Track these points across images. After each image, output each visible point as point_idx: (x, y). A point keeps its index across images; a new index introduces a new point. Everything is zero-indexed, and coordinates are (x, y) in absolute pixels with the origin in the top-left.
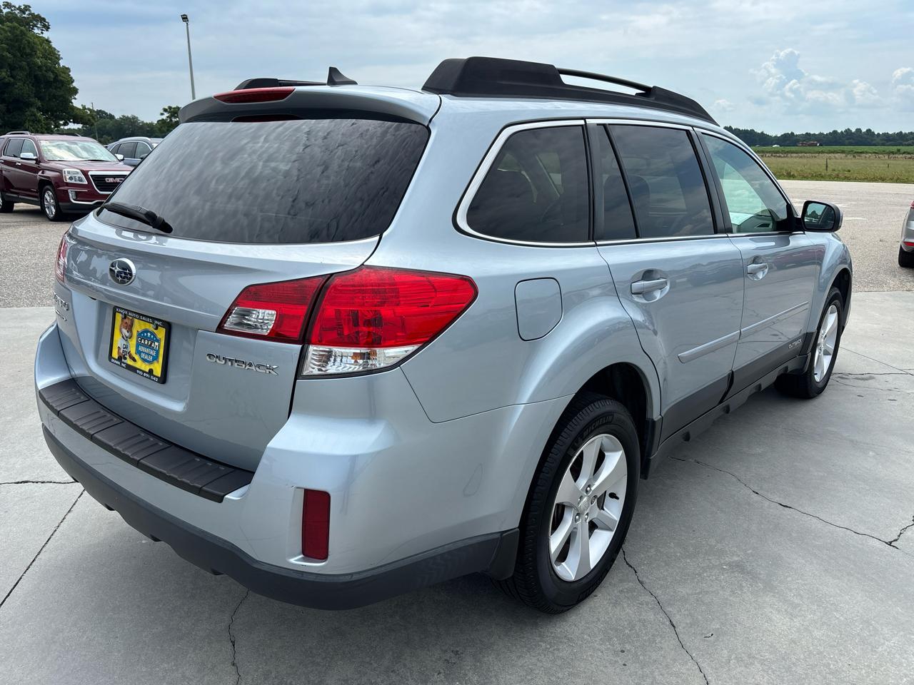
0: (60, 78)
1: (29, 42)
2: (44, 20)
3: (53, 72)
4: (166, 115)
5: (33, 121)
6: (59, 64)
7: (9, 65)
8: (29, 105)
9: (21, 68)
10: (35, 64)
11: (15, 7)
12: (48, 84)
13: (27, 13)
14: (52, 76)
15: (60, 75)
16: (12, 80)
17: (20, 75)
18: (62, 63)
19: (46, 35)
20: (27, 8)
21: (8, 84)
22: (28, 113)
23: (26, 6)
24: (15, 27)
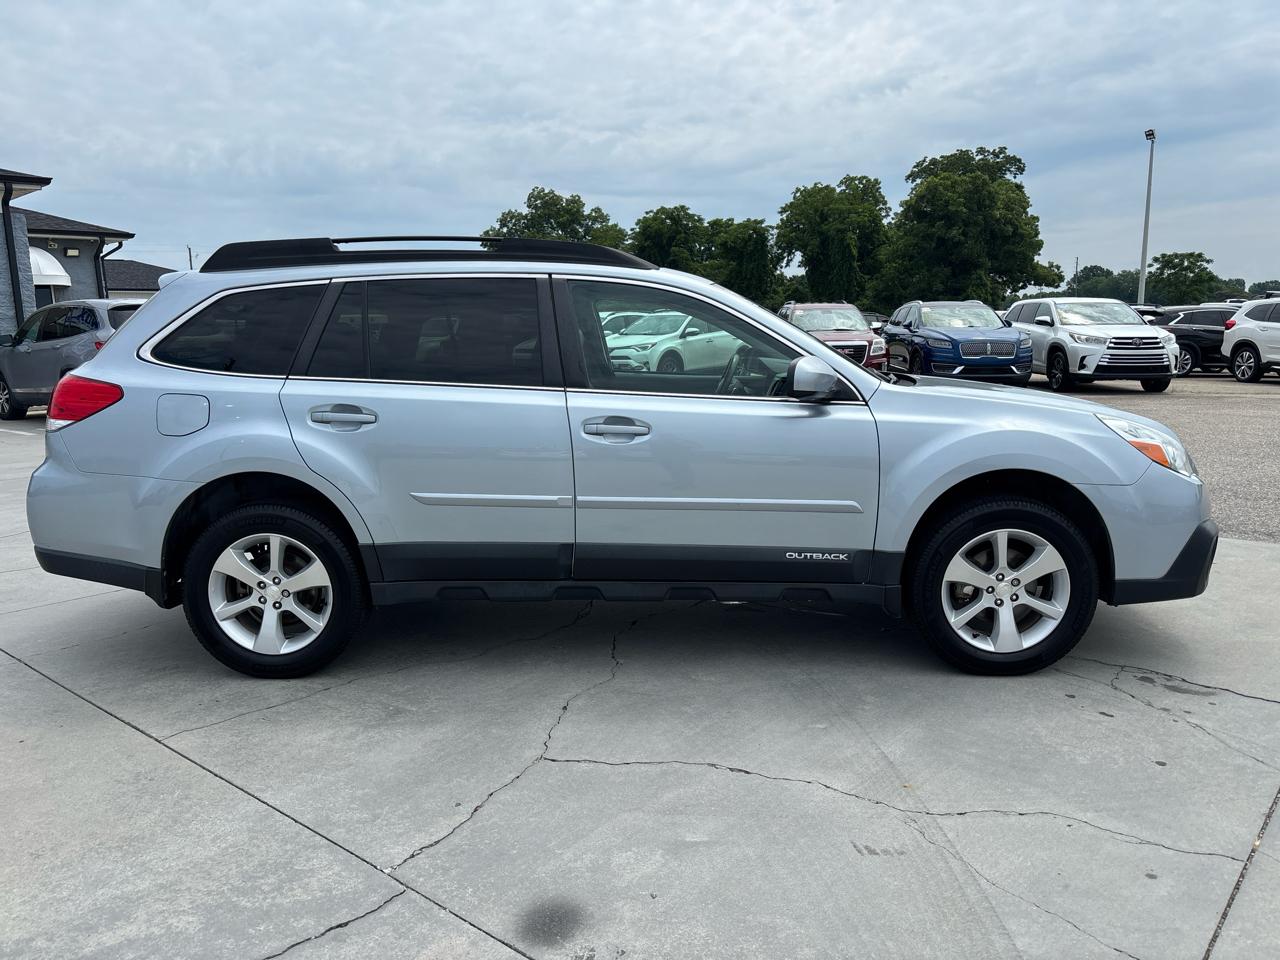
0: (1020, 231)
1: (990, 193)
2: (1019, 161)
3: (1012, 224)
4: (1157, 266)
5: (978, 286)
6: (1027, 213)
7: (963, 220)
8: (978, 266)
9: (976, 223)
10: (992, 217)
11: (988, 151)
12: (1006, 239)
13: (1001, 156)
14: (1011, 229)
15: (1021, 227)
16: (962, 238)
17: (973, 231)
18: (1031, 211)
19: (1019, 180)
20: (1002, 150)
21: (959, 244)
22: (974, 276)
23: (1001, 149)
24: (976, 177)
